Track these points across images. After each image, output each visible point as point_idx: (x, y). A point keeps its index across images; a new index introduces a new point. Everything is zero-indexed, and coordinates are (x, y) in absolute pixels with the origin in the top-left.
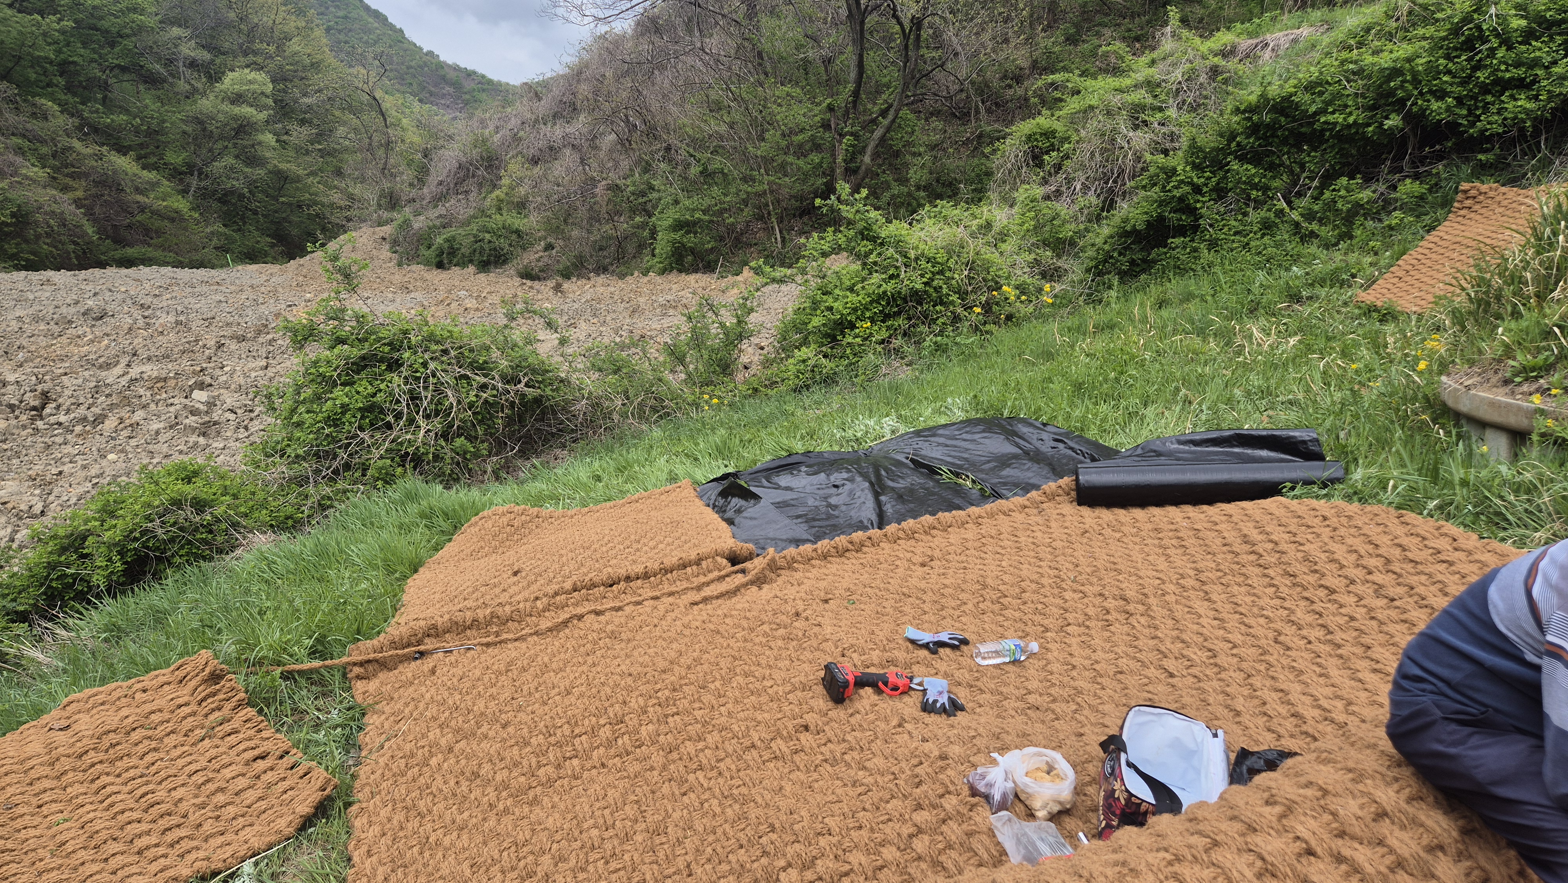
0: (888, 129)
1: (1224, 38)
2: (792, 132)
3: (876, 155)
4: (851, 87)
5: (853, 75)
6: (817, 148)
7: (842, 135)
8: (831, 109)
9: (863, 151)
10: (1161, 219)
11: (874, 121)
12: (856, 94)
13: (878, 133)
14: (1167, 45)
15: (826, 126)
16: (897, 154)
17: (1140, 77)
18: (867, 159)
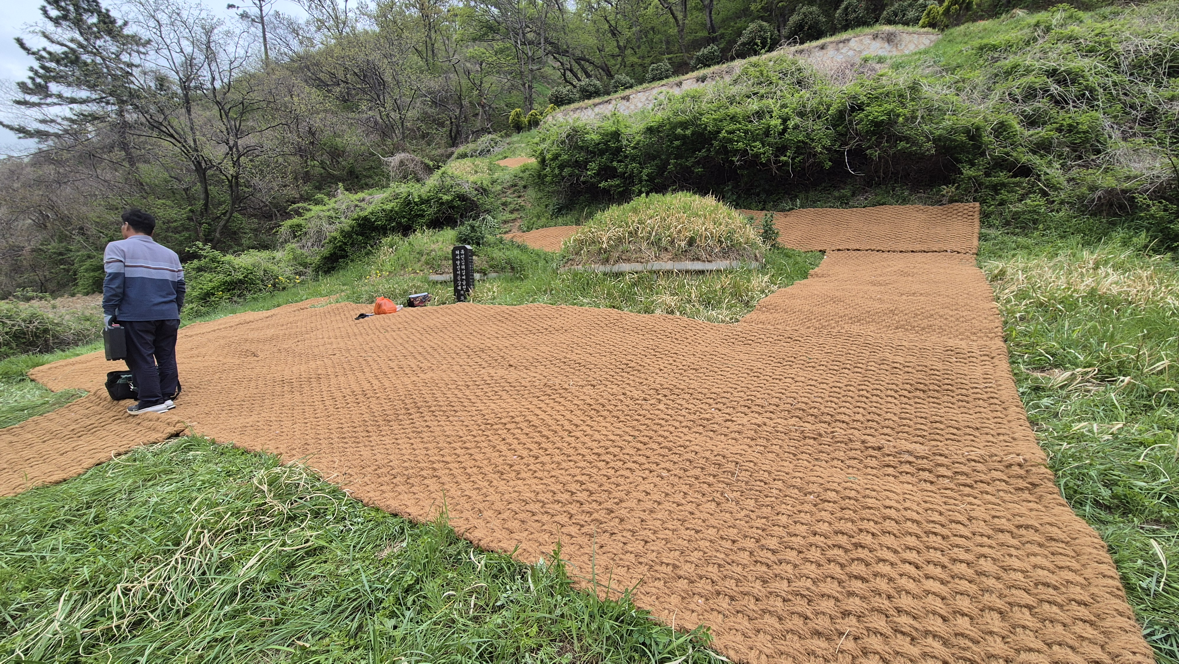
0: (228, 221)
1: (360, 195)
2: (169, 222)
3: (222, 233)
4: (202, 202)
5: (202, 196)
6: (187, 229)
7: (201, 224)
8: (192, 211)
9: (215, 231)
10: (335, 253)
11: (219, 217)
12: (206, 205)
13: (222, 223)
14: (340, 196)
15: (190, 219)
16: (235, 233)
17: (330, 207)
18: (218, 235)
